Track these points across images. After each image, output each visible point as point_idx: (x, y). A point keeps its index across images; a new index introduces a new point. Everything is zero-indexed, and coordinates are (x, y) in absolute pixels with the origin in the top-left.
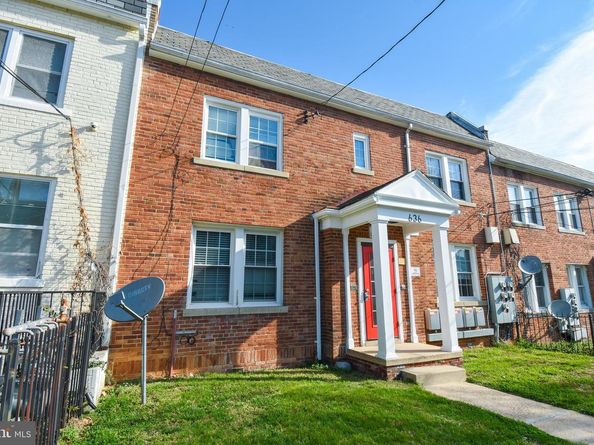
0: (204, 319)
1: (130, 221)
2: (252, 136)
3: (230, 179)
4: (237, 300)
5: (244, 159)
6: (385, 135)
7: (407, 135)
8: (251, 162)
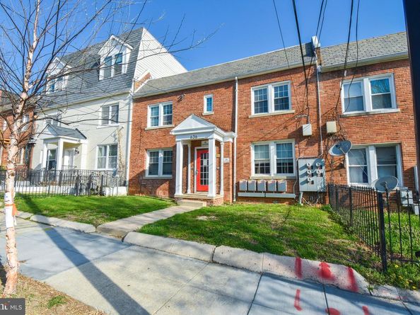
0: (148, 180)
1: (131, 152)
2: (165, 113)
3: (155, 133)
4: (161, 174)
5: (161, 123)
6: (223, 90)
7: (237, 84)
8: (164, 124)
